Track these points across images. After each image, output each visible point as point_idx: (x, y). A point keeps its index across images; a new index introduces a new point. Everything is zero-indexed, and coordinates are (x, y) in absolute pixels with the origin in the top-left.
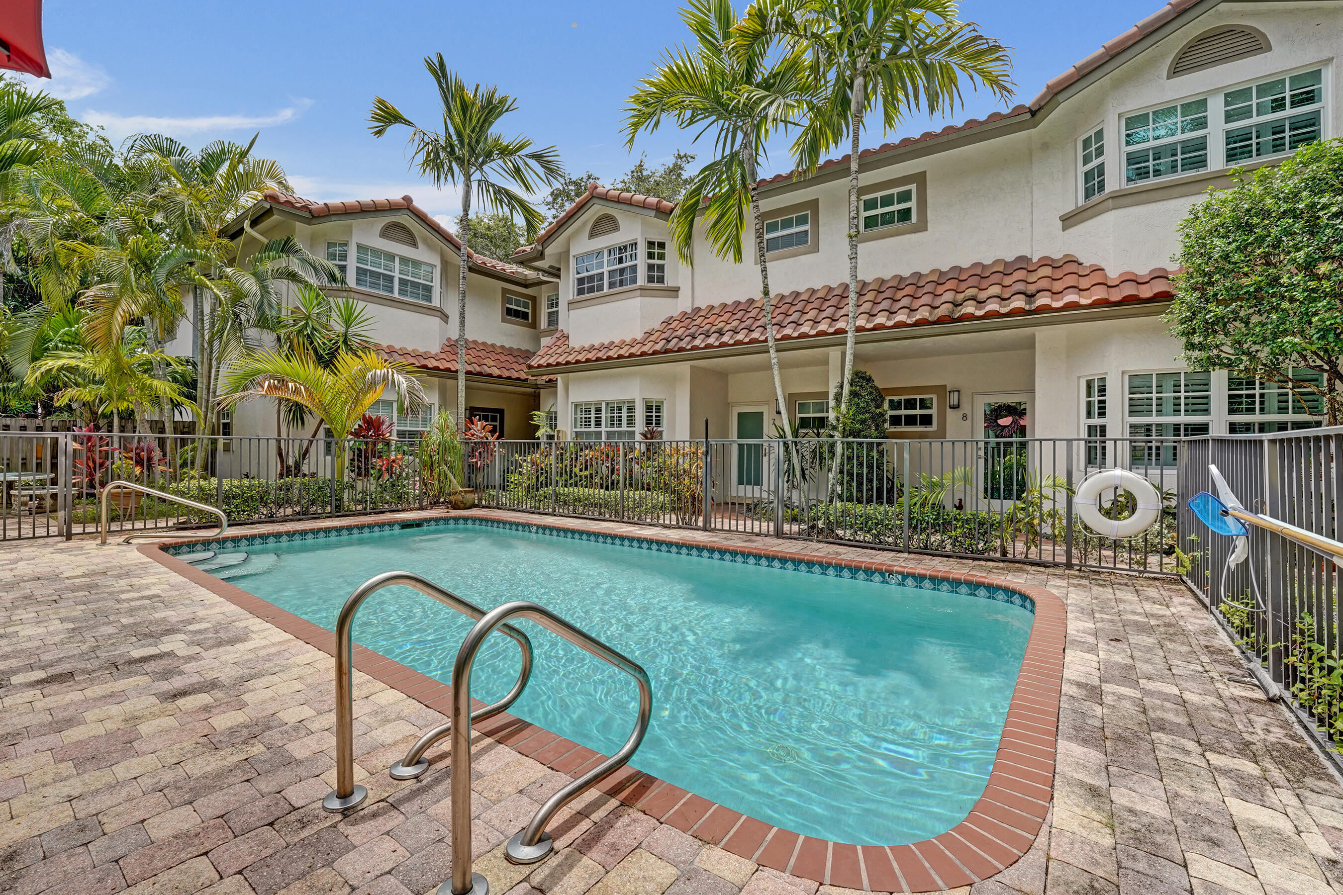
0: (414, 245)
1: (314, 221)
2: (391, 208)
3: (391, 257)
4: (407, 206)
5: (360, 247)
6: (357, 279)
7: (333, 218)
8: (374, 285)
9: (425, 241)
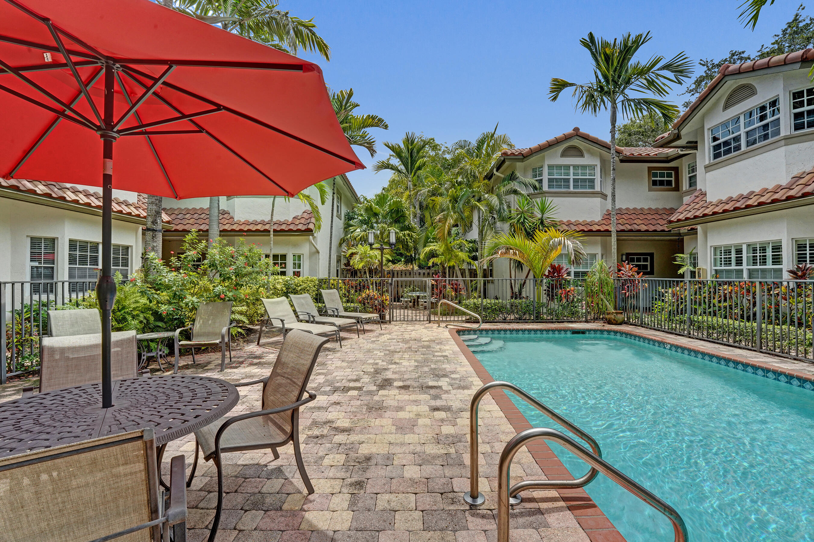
0: (582, 155)
1: (525, 159)
2: (567, 138)
3: (567, 167)
4: (577, 133)
5: (550, 167)
6: (549, 185)
7: (534, 155)
8: (560, 186)
9: (589, 151)
